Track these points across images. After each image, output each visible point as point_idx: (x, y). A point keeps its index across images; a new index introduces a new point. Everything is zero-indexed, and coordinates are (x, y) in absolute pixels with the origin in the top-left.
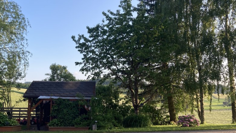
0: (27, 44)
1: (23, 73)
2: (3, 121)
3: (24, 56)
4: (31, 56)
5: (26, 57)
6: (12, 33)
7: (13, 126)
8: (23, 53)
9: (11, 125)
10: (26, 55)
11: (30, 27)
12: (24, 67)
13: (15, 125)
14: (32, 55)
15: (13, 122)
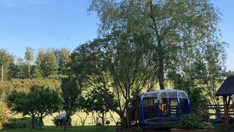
0: (220, 34)
1: (222, 66)
2: (193, 124)
3: (220, 48)
4: (227, 47)
5: (223, 49)
6: (203, 27)
7: (205, 129)
8: (219, 45)
9: (204, 129)
10: (222, 47)
11: (222, 15)
12: (222, 60)
13: (208, 129)
14: (229, 45)
15: (205, 125)
